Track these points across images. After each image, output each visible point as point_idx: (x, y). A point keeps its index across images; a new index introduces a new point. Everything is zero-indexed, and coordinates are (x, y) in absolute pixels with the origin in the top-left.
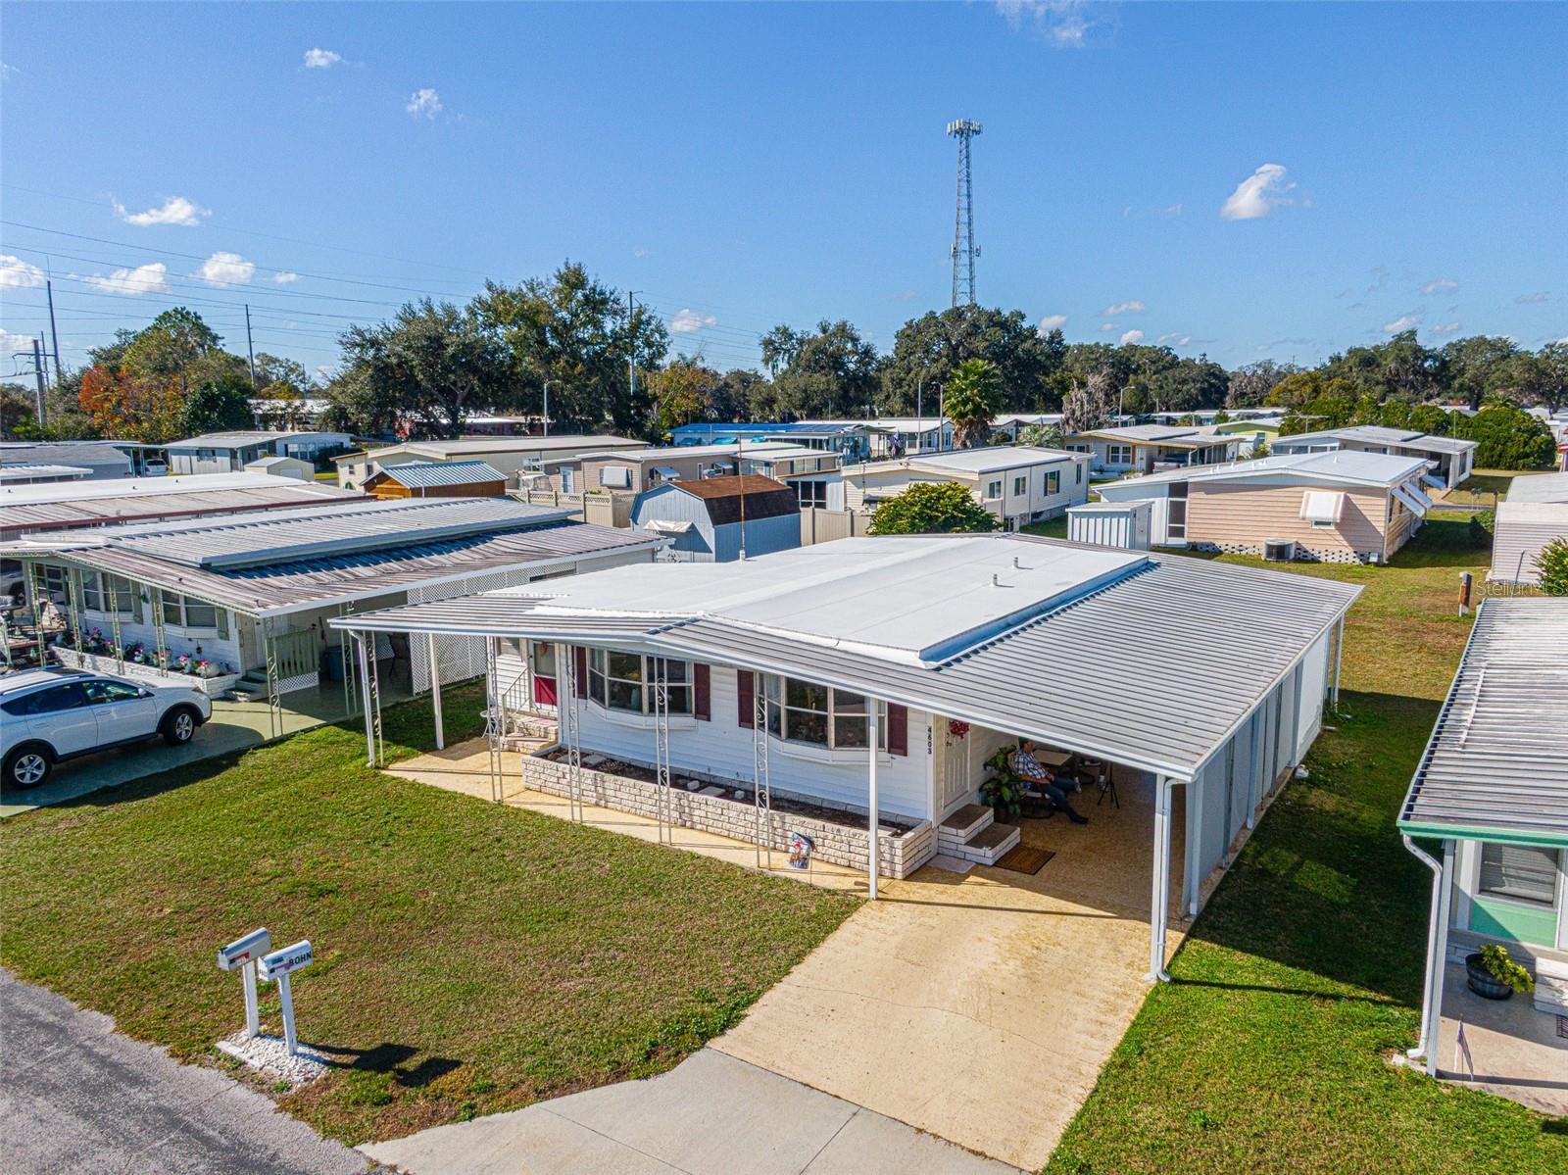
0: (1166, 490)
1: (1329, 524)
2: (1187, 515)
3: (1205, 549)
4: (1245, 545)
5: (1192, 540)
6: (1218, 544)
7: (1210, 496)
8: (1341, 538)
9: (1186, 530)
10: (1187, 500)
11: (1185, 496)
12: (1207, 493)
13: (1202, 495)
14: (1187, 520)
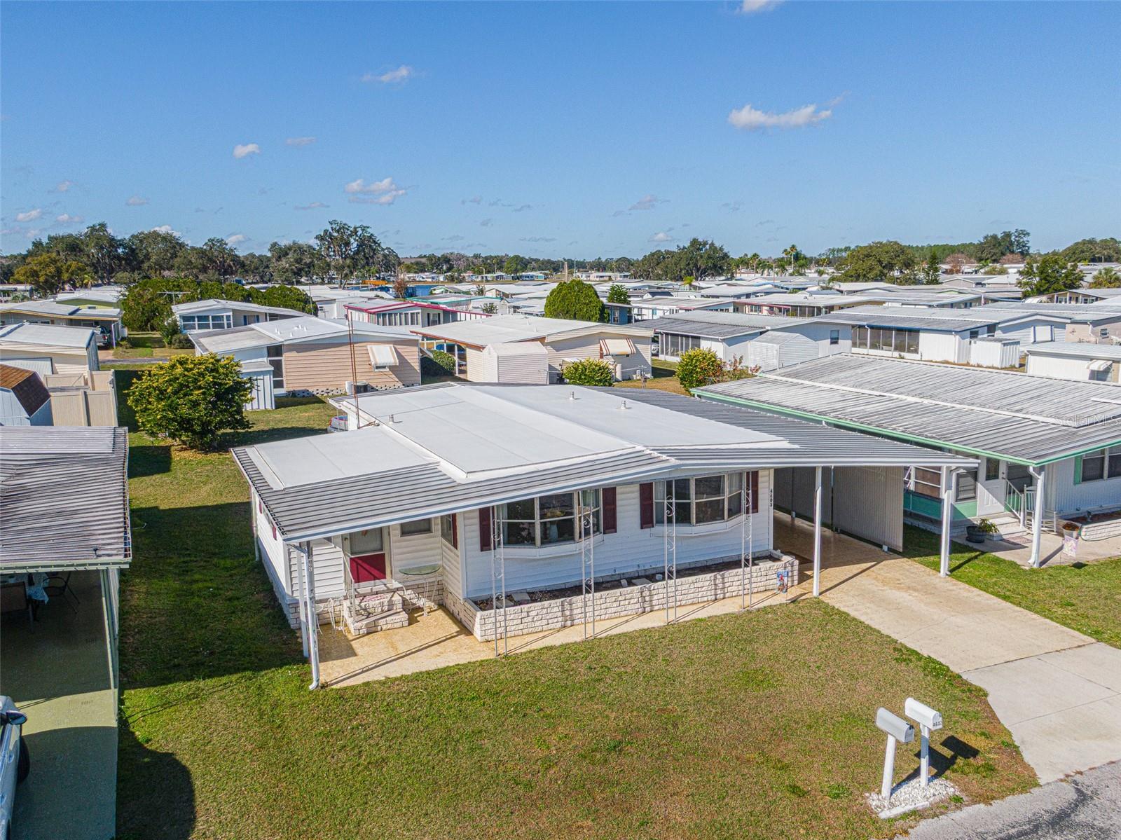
0: (265, 351)
1: (384, 367)
2: (284, 371)
3: (302, 394)
4: (330, 388)
5: (292, 389)
6: (311, 390)
7: (300, 354)
8: (393, 376)
9: (285, 382)
10: (283, 358)
11: (281, 355)
12: (298, 352)
13: (294, 354)
14: (284, 374)
